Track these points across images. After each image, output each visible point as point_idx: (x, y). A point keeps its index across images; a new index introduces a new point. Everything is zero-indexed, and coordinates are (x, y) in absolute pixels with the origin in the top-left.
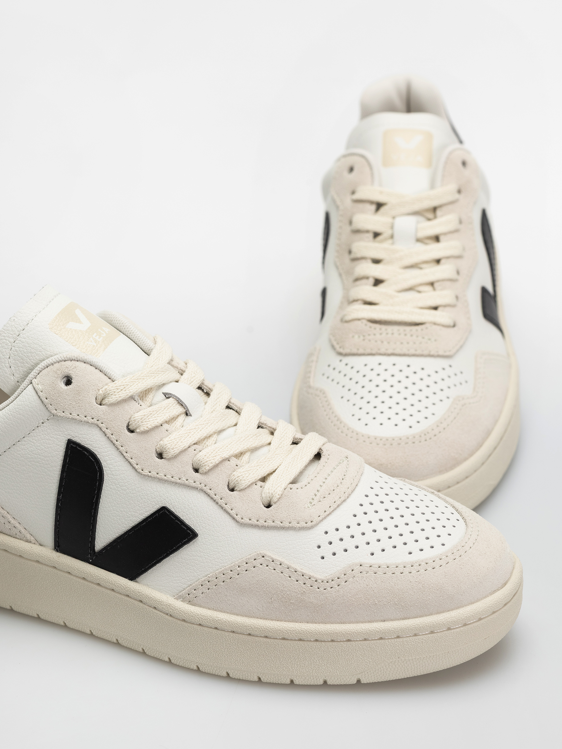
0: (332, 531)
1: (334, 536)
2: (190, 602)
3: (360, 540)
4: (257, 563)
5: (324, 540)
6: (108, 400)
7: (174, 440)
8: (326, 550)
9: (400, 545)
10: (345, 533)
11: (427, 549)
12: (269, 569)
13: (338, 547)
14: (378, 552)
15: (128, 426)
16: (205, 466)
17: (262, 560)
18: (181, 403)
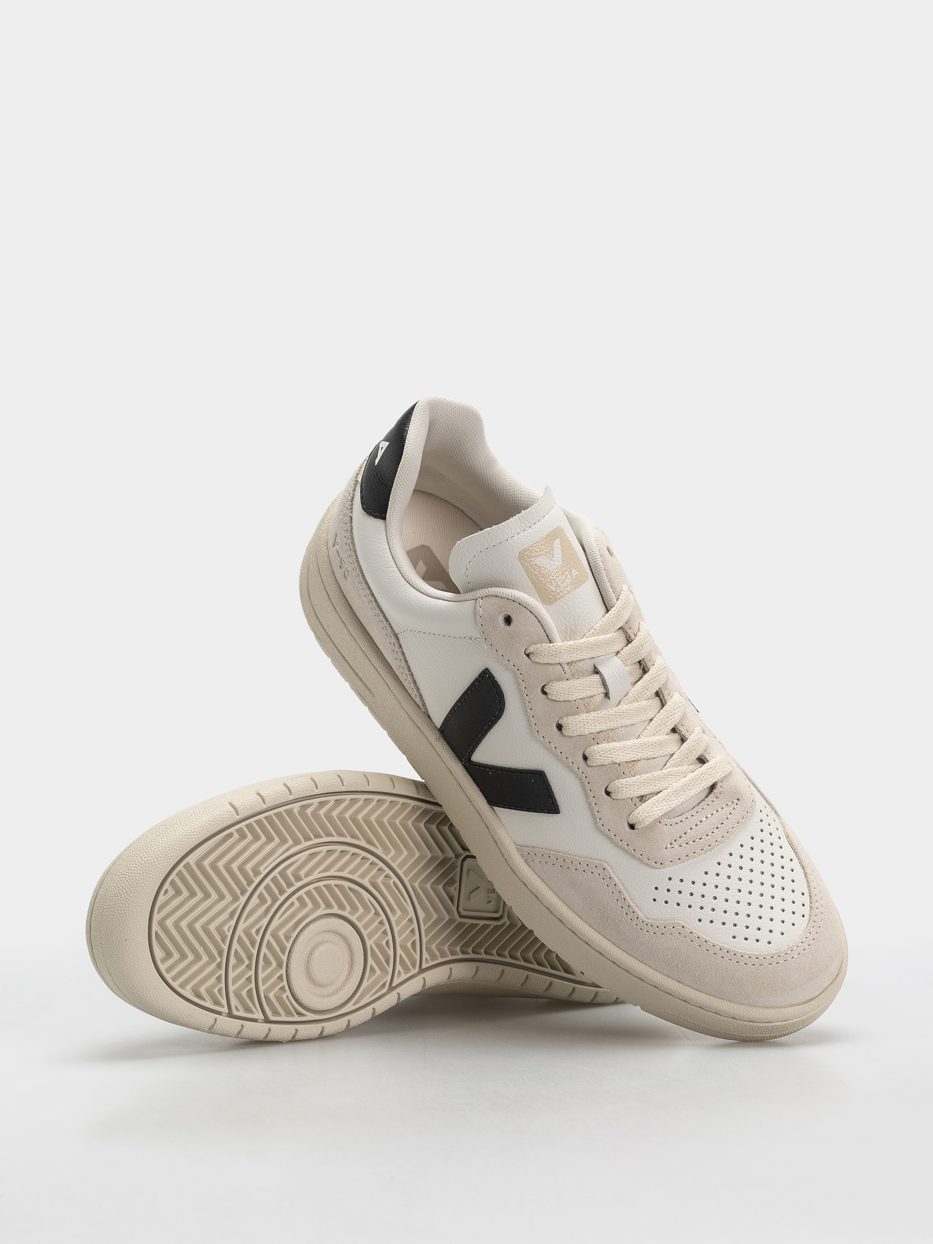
0: (676, 880)
1: (675, 885)
2: (526, 861)
3: (697, 901)
4: (596, 871)
5: (664, 884)
6: (535, 657)
7: (578, 723)
8: (662, 895)
9: (729, 925)
10: (687, 887)
11: (752, 941)
12: (603, 882)
13: (673, 897)
14: (705, 922)
15: (543, 687)
16: (593, 761)
17: (601, 871)
18: (604, 684)
